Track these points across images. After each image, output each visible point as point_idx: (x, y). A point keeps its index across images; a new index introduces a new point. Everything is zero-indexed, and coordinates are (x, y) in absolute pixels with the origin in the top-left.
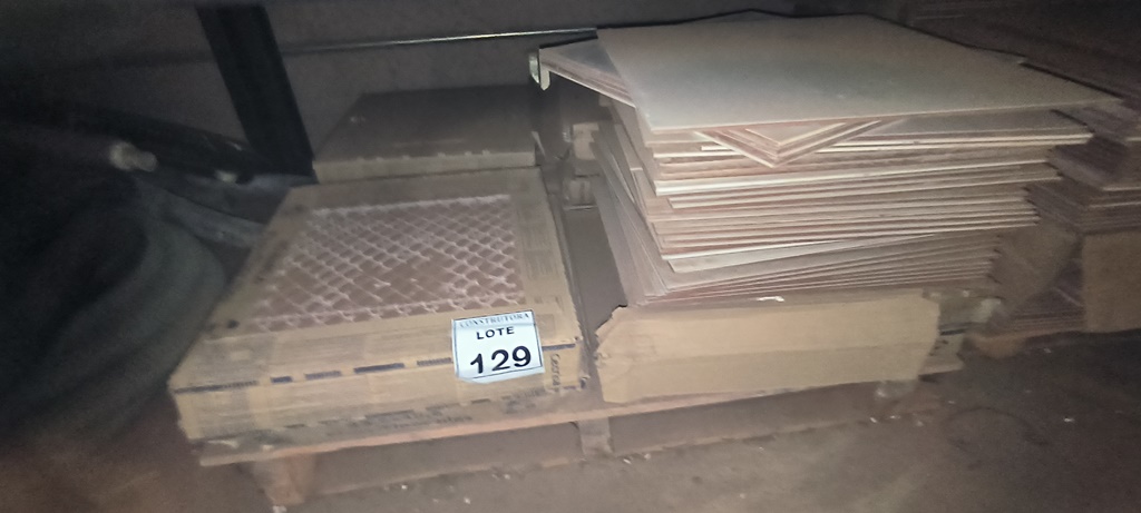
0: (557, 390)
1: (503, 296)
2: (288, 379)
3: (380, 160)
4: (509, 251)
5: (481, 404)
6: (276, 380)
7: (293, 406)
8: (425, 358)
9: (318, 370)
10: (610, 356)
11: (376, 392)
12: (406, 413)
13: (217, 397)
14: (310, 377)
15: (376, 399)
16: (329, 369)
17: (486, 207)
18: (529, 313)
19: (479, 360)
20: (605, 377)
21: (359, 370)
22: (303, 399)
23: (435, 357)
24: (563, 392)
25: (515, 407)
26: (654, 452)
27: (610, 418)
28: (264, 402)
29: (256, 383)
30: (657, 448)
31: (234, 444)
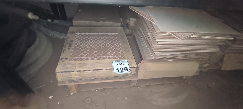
0: (130, 75)
1: (120, 56)
2: (80, 71)
4: (120, 46)
5: (116, 77)
6: (77, 71)
7: (80, 76)
8: (107, 68)
9: (86, 70)
10: (141, 70)
11: (97, 74)
12: (101, 78)
13: (65, 74)
14: (84, 71)
15: (96, 76)
16: (88, 69)
17: (113, 35)
18: (127, 60)
19: (118, 69)
20: (139, 73)
21: (94, 70)
22: (82, 75)
23: (109, 68)
24: (131, 75)
25: (122, 77)
26: (143, 86)
27: (137, 80)
28: (74, 75)
29: (73, 71)
30: (144, 85)
31: (67, 82)
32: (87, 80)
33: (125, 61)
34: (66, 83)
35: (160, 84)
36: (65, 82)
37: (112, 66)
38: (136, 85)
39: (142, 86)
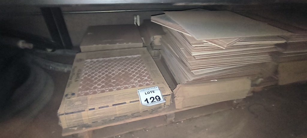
1: (148, 82)
2: (94, 109)
3: (100, 45)
4: (145, 70)
5: (145, 112)
6: (90, 110)
7: (95, 116)
8: (132, 100)
9: (102, 106)
10: (178, 97)
11: (118, 111)
12: (125, 116)
13: (73, 115)
14: (100, 108)
15: (118, 113)
16: (106, 105)
17: (135, 58)
18: (157, 87)
19: (147, 100)
20: (176, 102)
21: (113, 105)
22: (98, 114)
23: (135, 100)
24: (166, 107)
25: (154, 112)
26: (184, 121)
27: (175, 113)
28: (87, 116)
29: (85, 110)
30: (185, 119)
31: (76, 129)
32: (104, 122)
33: (156, 87)
34: (74, 130)
35: (206, 116)
36: (74, 128)
37: (138, 96)
38: (173, 121)
39: (181, 121)
